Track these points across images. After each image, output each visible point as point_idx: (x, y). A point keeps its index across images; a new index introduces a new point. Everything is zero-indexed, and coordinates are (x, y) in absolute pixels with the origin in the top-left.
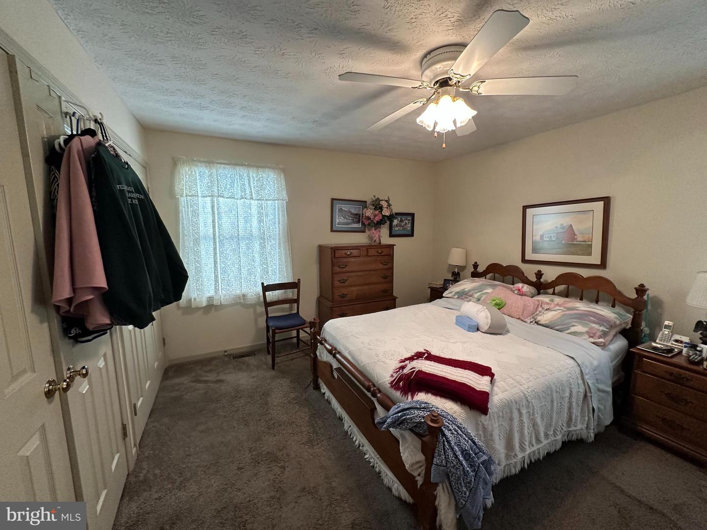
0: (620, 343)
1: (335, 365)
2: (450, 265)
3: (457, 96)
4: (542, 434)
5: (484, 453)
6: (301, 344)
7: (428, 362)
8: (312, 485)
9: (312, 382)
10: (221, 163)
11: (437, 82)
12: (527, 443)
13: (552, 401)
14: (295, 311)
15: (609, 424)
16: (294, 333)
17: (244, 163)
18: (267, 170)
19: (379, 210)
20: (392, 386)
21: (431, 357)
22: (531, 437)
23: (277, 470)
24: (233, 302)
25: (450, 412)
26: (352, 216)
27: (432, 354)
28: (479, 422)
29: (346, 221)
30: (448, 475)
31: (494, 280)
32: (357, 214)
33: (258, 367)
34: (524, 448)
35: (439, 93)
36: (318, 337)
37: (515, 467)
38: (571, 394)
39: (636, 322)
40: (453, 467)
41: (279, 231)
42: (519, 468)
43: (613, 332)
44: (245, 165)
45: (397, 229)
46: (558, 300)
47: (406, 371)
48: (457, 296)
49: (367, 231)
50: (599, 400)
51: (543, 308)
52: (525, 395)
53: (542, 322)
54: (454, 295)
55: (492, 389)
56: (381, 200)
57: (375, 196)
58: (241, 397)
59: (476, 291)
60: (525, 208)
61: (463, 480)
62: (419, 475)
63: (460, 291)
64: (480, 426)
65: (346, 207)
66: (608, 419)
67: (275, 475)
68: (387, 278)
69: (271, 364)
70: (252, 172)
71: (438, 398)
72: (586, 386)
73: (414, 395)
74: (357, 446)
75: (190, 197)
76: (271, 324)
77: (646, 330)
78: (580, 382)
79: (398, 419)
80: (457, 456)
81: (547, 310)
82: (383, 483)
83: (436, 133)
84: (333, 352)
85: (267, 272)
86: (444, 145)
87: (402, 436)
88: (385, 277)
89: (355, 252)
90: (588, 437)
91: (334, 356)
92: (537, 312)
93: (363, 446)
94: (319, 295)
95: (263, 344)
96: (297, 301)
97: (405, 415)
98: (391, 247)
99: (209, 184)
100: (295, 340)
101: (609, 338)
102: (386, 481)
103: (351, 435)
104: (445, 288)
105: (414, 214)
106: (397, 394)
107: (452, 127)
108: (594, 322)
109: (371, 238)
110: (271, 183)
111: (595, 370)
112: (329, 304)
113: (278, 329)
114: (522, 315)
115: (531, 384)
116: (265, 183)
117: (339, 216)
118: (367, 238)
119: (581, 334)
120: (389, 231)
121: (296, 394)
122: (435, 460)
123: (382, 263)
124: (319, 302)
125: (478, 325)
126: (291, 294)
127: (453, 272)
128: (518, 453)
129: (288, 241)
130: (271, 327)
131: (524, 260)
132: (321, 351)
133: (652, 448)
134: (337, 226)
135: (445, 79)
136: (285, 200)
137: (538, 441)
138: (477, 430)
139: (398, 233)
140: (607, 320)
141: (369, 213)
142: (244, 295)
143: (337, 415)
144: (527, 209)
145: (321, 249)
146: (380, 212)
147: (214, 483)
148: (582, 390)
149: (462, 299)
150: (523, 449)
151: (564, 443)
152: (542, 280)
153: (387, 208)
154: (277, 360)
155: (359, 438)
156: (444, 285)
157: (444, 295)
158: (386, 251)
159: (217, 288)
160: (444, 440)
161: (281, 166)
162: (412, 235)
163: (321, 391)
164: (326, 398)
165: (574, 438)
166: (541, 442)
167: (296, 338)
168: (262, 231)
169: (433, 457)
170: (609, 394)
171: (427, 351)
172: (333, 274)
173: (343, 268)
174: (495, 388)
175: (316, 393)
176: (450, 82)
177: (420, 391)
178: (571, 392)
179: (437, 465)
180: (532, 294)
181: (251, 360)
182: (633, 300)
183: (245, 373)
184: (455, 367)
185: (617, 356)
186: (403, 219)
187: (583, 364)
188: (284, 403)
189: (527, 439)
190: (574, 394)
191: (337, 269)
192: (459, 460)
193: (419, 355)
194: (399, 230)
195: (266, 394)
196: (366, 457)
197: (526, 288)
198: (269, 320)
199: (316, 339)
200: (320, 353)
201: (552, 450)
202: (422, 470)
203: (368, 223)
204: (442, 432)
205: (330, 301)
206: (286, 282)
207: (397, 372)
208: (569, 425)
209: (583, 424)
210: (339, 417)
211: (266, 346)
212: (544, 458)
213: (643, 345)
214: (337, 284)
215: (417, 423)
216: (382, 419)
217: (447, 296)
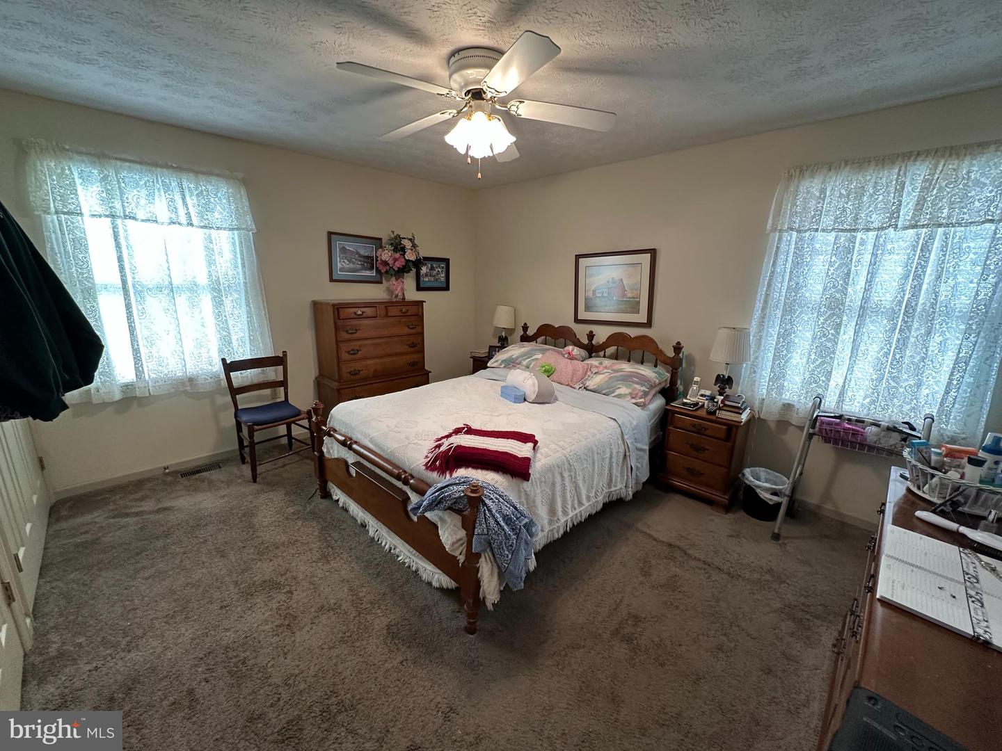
0: (659, 402)
1: (351, 458)
2: (496, 328)
3: (492, 113)
4: (584, 497)
5: (525, 517)
6: (295, 444)
7: (469, 436)
8: (332, 601)
9: (318, 491)
10: (125, 160)
11: (469, 92)
12: (569, 507)
13: (594, 463)
14: (283, 399)
15: (645, 480)
16: (282, 429)
17: (170, 164)
18: (214, 179)
19: (401, 253)
20: (427, 468)
21: (470, 431)
22: (573, 501)
23: (282, 597)
24: (173, 390)
25: (492, 483)
26: (360, 259)
27: (472, 428)
28: (522, 490)
29: (351, 266)
30: (490, 544)
31: (546, 344)
32: (368, 257)
33: (229, 483)
34: (566, 511)
35: (471, 106)
36: (324, 428)
37: (558, 532)
38: (611, 456)
39: (673, 381)
40: (495, 534)
41: (245, 279)
42: (561, 532)
43: (653, 392)
44: (174, 168)
45: (427, 280)
46: (607, 362)
47: (443, 449)
48: (503, 365)
49: (384, 281)
50: (637, 459)
51: (592, 373)
52: (567, 458)
53: (591, 387)
54: (501, 364)
55: (535, 455)
56: (403, 238)
57: (393, 232)
58: (206, 525)
59: (524, 358)
60: (578, 257)
61: (506, 544)
62: (460, 554)
63: (507, 359)
64: (523, 494)
65: (351, 246)
66: (644, 475)
67: (279, 602)
68: (416, 346)
69: (251, 475)
70: (186, 179)
71: (479, 471)
72: (626, 447)
73: (453, 471)
74: (388, 550)
75: (66, 216)
76: (244, 418)
77: (681, 388)
78: (620, 442)
79: (436, 499)
80: (498, 522)
81: (595, 373)
82: (421, 580)
83: (469, 159)
84: (347, 443)
85: (230, 343)
86: (479, 175)
87: (441, 519)
88: (413, 345)
89: (369, 311)
90: (626, 496)
91: (350, 448)
92: (587, 377)
93: (394, 549)
94: (317, 374)
95: (233, 451)
96: (284, 384)
97: (443, 493)
98: (420, 304)
99: (104, 195)
100: (285, 441)
101: (650, 397)
102: (425, 576)
103: (378, 540)
104: (490, 357)
105: (449, 259)
106: (435, 475)
107: (488, 153)
108: (637, 383)
109: (390, 291)
110: (224, 201)
111: (633, 430)
112: (335, 385)
113: (258, 425)
114: (571, 381)
115: (573, 447)
116: (212, 200)
117: (340, 259)
118: (384, 291)
119: (625, 395)
120: (415, 283)
121: (296, 508)
122: (476, 530)
123: (408, 327)
124: (319, 384)
125: (525, 395)
126: (272, 373)
127: (500, 337)
128: (561, 517)
129: (262, 294)
130: (246, 422)
131: (577, 320)
132: (330, 446)
133: (678, 497)
134: (338, 274)
135: (478, 90)
136: (251, 230)
137: (580, 504)
138: (520, 497)
139: (427, 285)
140: (648, 381)
141: (386, 255)
142: (191, 380)
143: (359, 522)
144: (580, 259)
145: (317, 306)
146: (401, 255)
147: (186, 630)
148: (622, 450)
149: (509, 368)
150: (565, 513)
151: (604, 505)
152: (594, 342)
153: (412, 250)
154: (260, 469)
155: (390, 540)
156: (489, 354)
157: (488, 365)
158: (412, 310)
159: (140, 369)
160: (485, 510)
161: (240, 175)
162: (447, 288)
163: (332, 499)
164: (341, 505)
165: (615, 498)
166: (583, 505)
167: (286, 437)
168: (214, 278)
169: (474, 528)
170: (646, 452)
171: (467, 425)
172: (337, 342)
173: (352, 333)
174: (538, 455)
175: (325, 502)
176: (484, 96)
177: (460, 467)
178: (612, 452)
179: (478, 534)
180: (582, 357)
181: (214, 475)
182: (670, 358)
183: (208, 493)
184: (497, 438)
185: (655, 415)
186: (434, 265)
187: (623, 424)
188: (280, 522)
189: (569, 502)
190: (614, 454)
191: (344, 336)
192: (500, 526)
193: (457, 431)
194: (429, 281)
195: (249, 514)
196: (399, 559)
197: (576, 351)
198: (239, 413)
199: (319, 431)
200: (328, 449)
201: (594, 512)
202: (463, 548)
203: (385, 270)
204: (483, 501)
205: (335, 381)
206: (263, 356)
207: (432, 452)
208: (609, 485)
209: (622, 483)
210: (362, 524)
211: (238, 453)
212: (586, 520)
213: (677, 402)
214: (345, 356)
215: (456, 498)
216: (416, 504)
217: (493, 366)
